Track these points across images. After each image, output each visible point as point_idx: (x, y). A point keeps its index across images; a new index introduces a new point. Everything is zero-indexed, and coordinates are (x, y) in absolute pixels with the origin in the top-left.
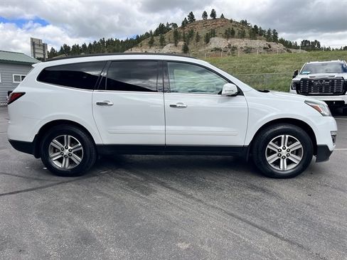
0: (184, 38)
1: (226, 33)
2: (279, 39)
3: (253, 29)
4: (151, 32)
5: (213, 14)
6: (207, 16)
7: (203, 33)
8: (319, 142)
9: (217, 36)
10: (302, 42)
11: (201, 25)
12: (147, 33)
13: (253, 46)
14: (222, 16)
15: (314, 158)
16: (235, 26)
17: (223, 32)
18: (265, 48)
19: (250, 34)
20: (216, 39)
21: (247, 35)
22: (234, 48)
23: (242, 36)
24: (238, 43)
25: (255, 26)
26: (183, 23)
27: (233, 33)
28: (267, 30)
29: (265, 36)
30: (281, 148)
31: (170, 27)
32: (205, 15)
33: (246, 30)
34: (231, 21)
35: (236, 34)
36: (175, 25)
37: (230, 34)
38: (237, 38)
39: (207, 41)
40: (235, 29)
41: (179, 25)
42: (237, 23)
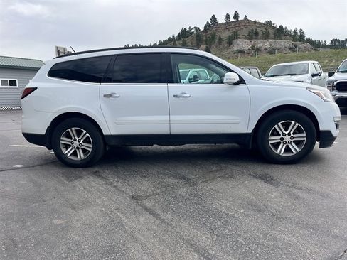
0: (206, 41)
1: (249, 35)
2: (306, 38)
3: (278, 29)
4: (174, 37)
5: (236, 16)
6: (230, 18)
7: (225, 35)
8: (322, 128)
9: (240, 38)
10: (332, 41)
11: (223, 27)
12: (170, 38)
13: (278, 47)
14: (246, 18)
15: (317, 144)
16: (259, 27)
17: (246, 34)
18: (290, 49)
19: (275, 35)
20: (239, 41)
21: (272, 35)
22: (258, 50)
23: (266, 36)
24: (262, 44)
25: (280, 26)
26: (205, 27)
27: (257, 34)
28: (293, 30)
29: (291, 35)
30: (287, 133)
31: (193, 31)
32: (228, 17)
33: (271, 31)
34: (255, 22)
35: (260, 35)
36: (197, 29)
37: (253, 35)
38: (260, 39)
39: (230, 43)
40: (259, 30)
41: (202, 29)
42: (261, 23)
